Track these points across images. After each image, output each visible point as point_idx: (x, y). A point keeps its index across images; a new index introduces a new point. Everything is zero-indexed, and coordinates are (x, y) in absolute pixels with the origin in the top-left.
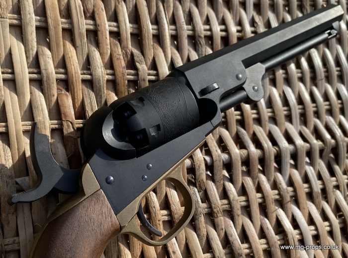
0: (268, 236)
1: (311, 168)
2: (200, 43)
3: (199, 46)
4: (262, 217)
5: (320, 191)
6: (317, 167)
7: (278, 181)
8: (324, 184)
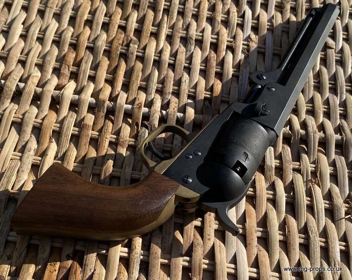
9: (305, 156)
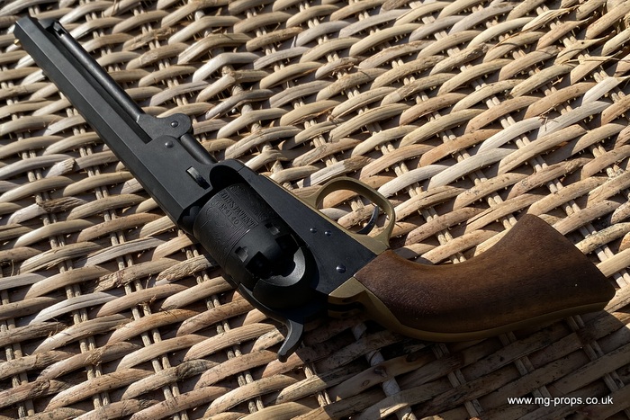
0: (432, 233)
1: (312, 176)
2: (187, 370)
3: (192, 372)
4: (407, 242)
5: (343, 162)
6: (307, 167)
7: (349, 224)
8: (329, 157)
9: (298, 138)
